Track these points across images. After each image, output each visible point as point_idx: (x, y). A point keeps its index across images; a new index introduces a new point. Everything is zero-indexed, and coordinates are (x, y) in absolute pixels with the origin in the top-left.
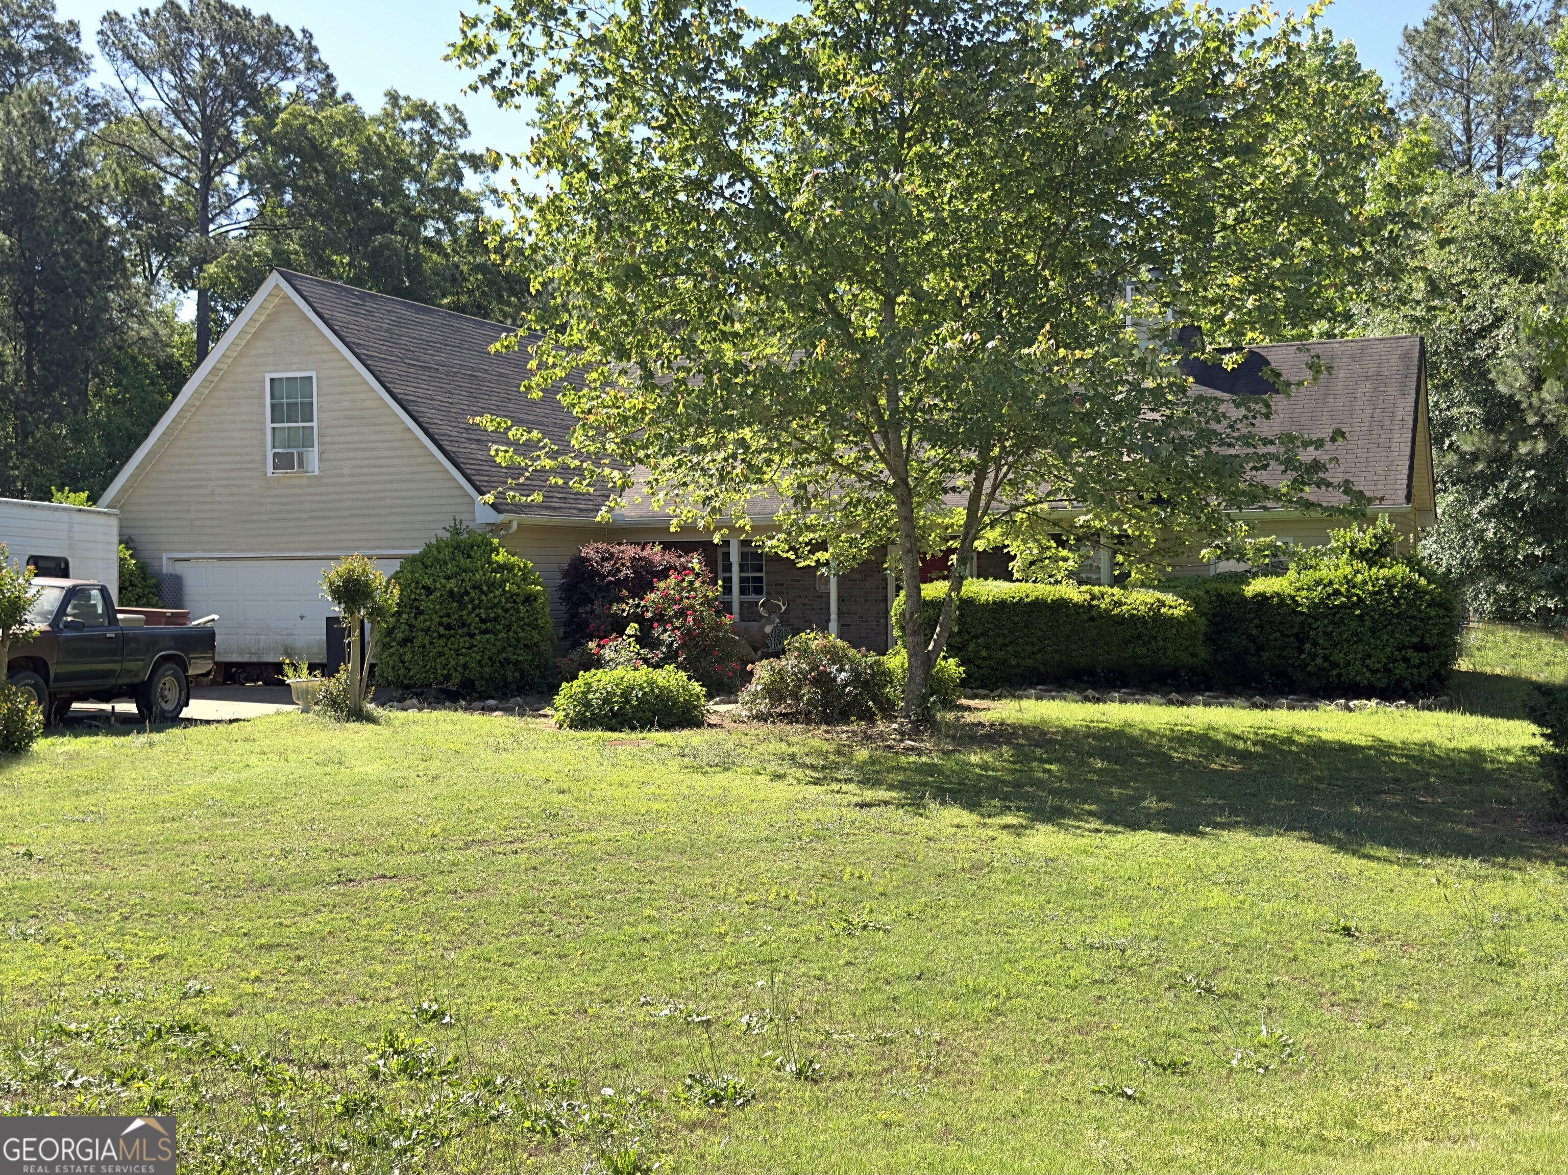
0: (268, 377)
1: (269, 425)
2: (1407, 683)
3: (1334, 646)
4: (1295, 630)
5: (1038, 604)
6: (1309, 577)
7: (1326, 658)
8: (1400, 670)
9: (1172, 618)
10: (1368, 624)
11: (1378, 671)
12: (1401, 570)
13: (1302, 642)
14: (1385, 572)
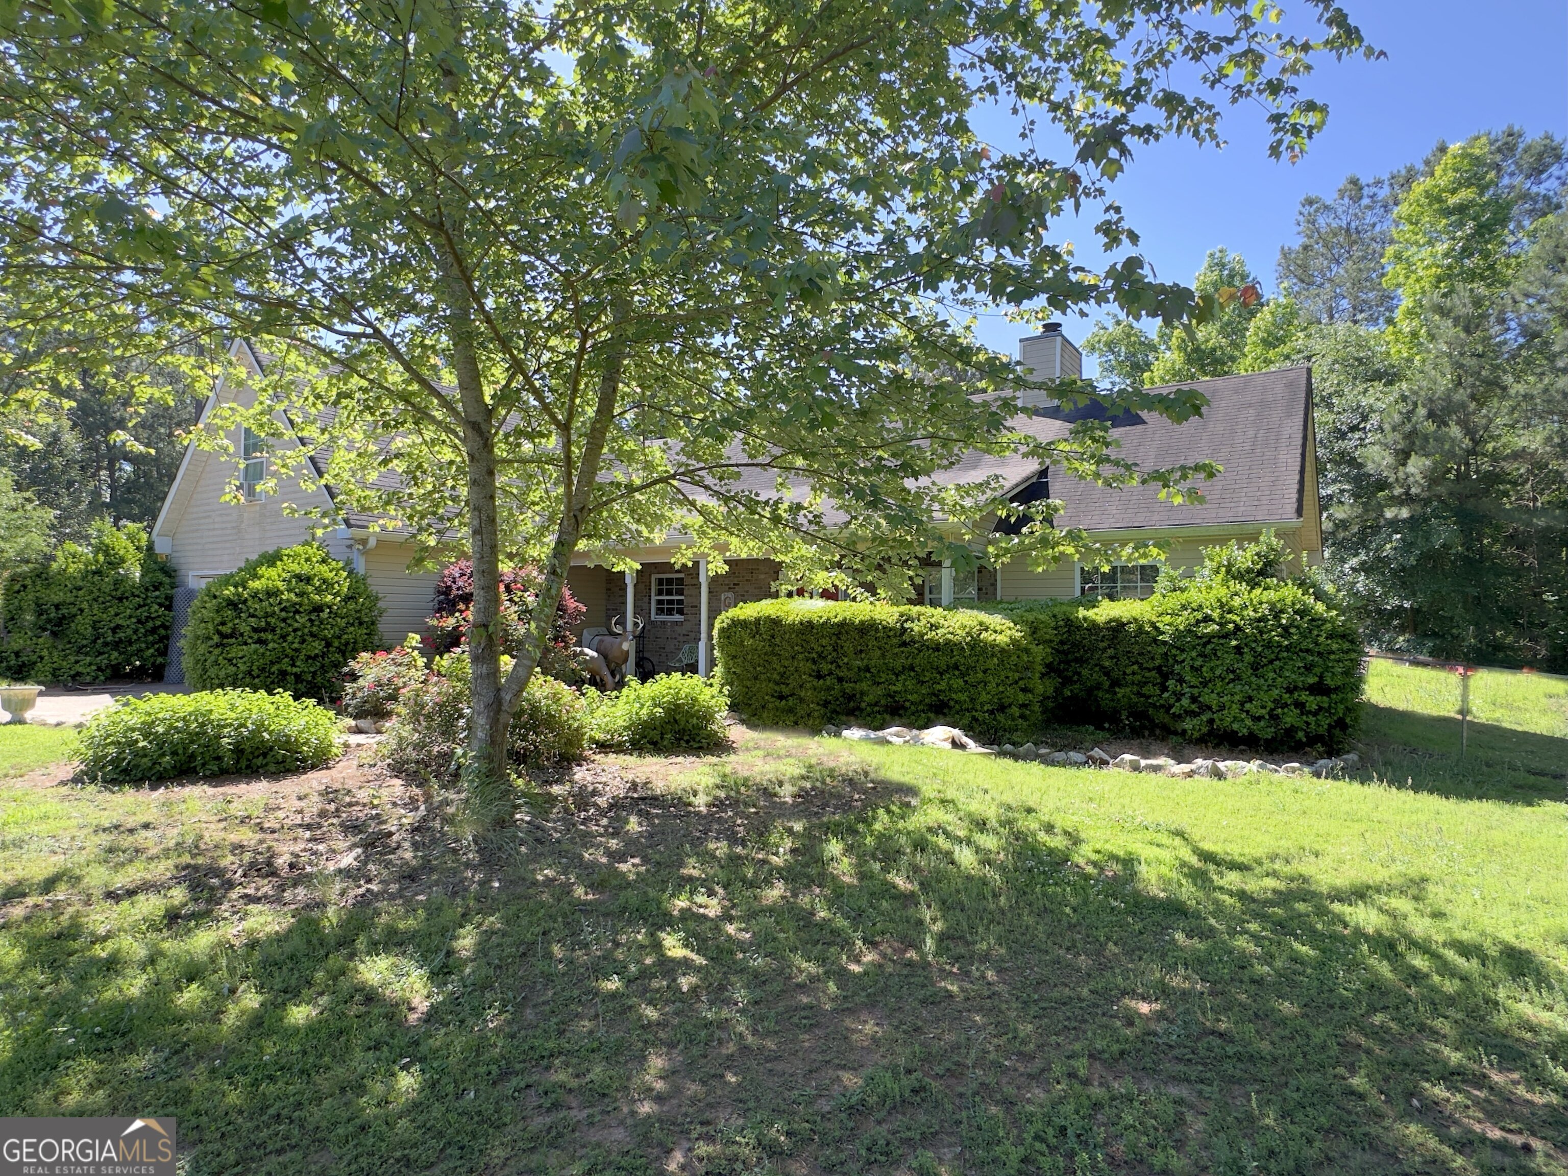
2: (1301, 735)
3: (1205, 684)
4: (1158, 662)
6: (1174, 601)
7: (1194, 699)
8: (1291, 718)
9: (994, 645)
10: (1248, 658)
11: (1259, 718)
12: (1290, 593)
13: (1165, 677)
14: (1272, 595)
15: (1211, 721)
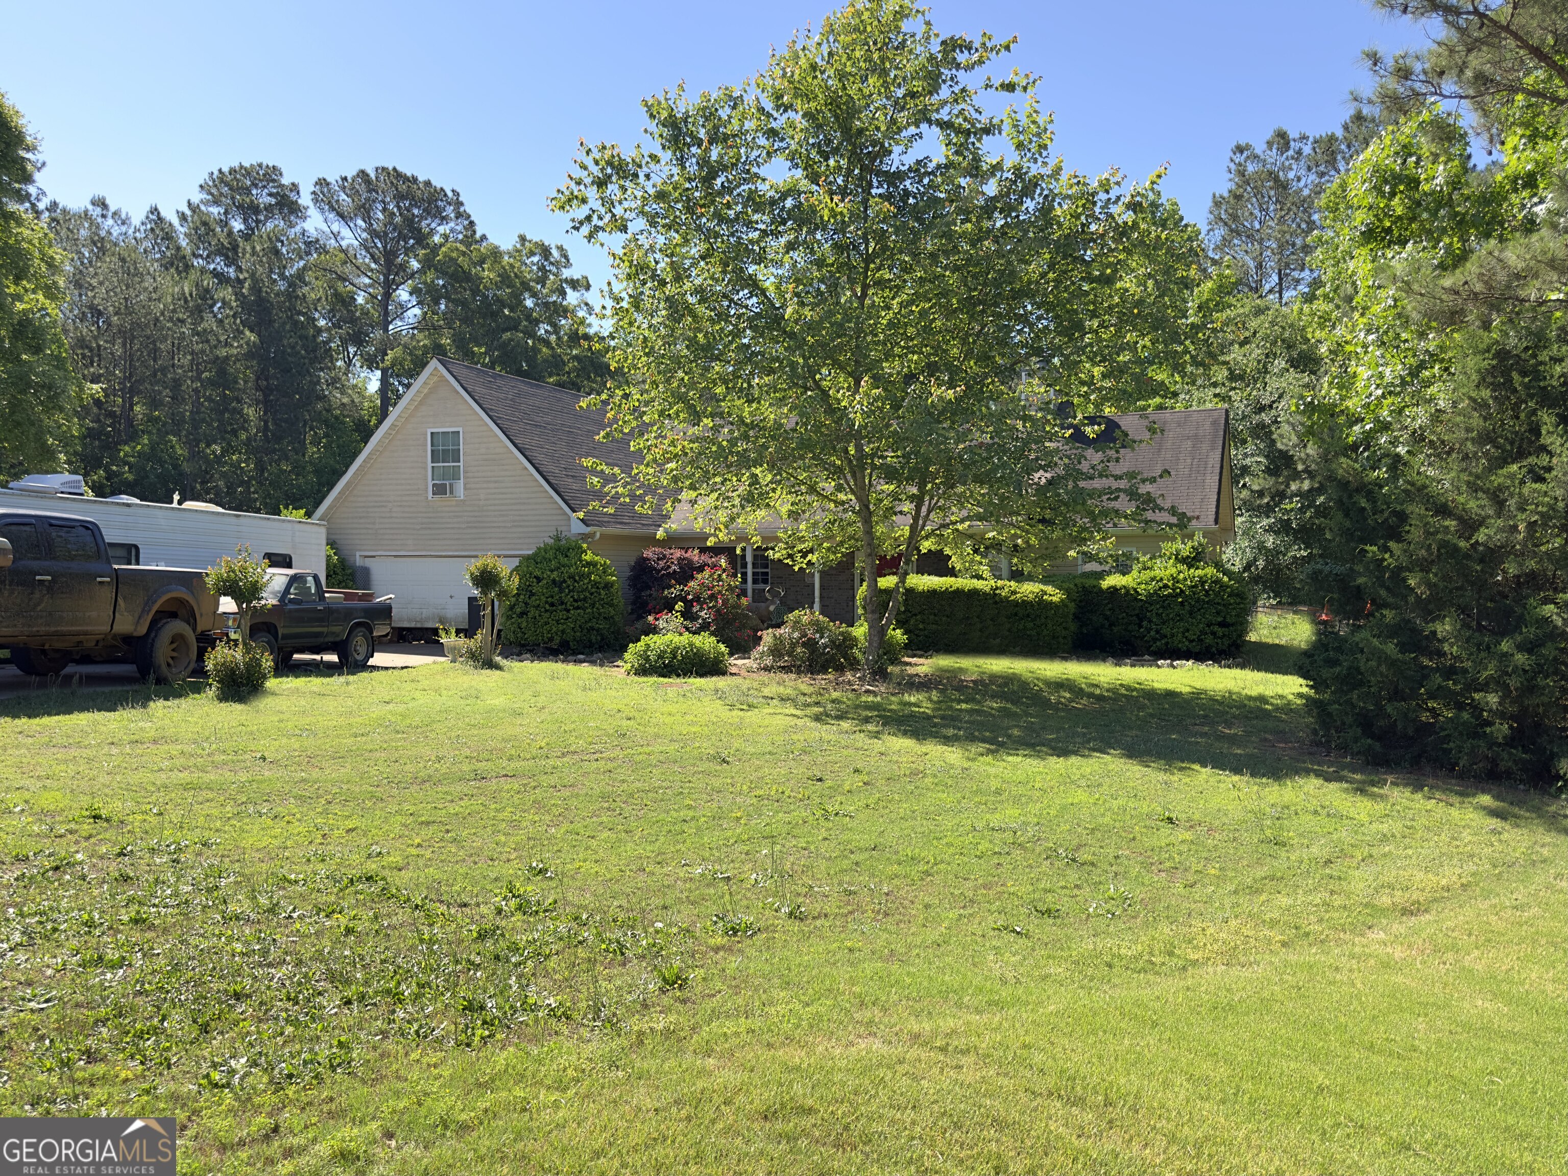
0: (429, 431)
1: (430, 465)
2: (1214, 649)
3: (1164, 623)
4: (1137, 612)
5: (959, 592)
6: (1146, 575)
7: (1157, 632)
8: (1209, 640)
9: (1051, 603)
10: (1187, 608)
11: (1193, 641)
12: (1210, 571)
13: (1141, 620)
14: (1199, 572)
15: (1166, 644)
